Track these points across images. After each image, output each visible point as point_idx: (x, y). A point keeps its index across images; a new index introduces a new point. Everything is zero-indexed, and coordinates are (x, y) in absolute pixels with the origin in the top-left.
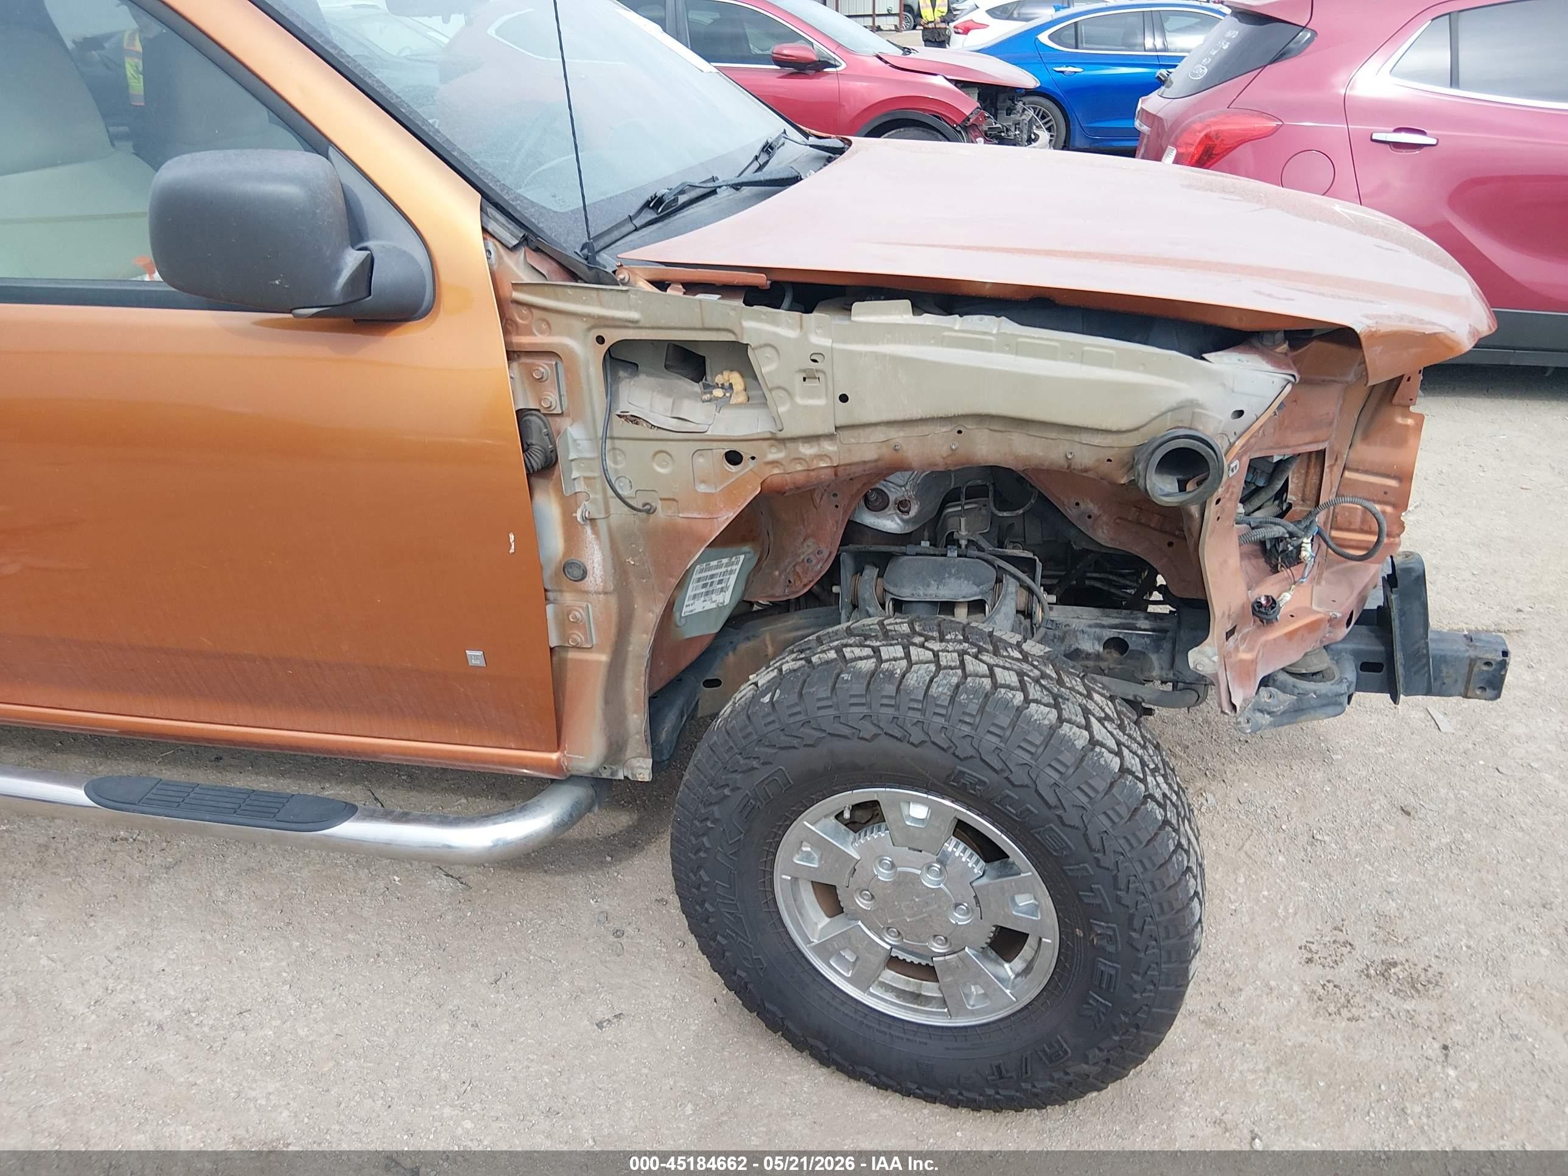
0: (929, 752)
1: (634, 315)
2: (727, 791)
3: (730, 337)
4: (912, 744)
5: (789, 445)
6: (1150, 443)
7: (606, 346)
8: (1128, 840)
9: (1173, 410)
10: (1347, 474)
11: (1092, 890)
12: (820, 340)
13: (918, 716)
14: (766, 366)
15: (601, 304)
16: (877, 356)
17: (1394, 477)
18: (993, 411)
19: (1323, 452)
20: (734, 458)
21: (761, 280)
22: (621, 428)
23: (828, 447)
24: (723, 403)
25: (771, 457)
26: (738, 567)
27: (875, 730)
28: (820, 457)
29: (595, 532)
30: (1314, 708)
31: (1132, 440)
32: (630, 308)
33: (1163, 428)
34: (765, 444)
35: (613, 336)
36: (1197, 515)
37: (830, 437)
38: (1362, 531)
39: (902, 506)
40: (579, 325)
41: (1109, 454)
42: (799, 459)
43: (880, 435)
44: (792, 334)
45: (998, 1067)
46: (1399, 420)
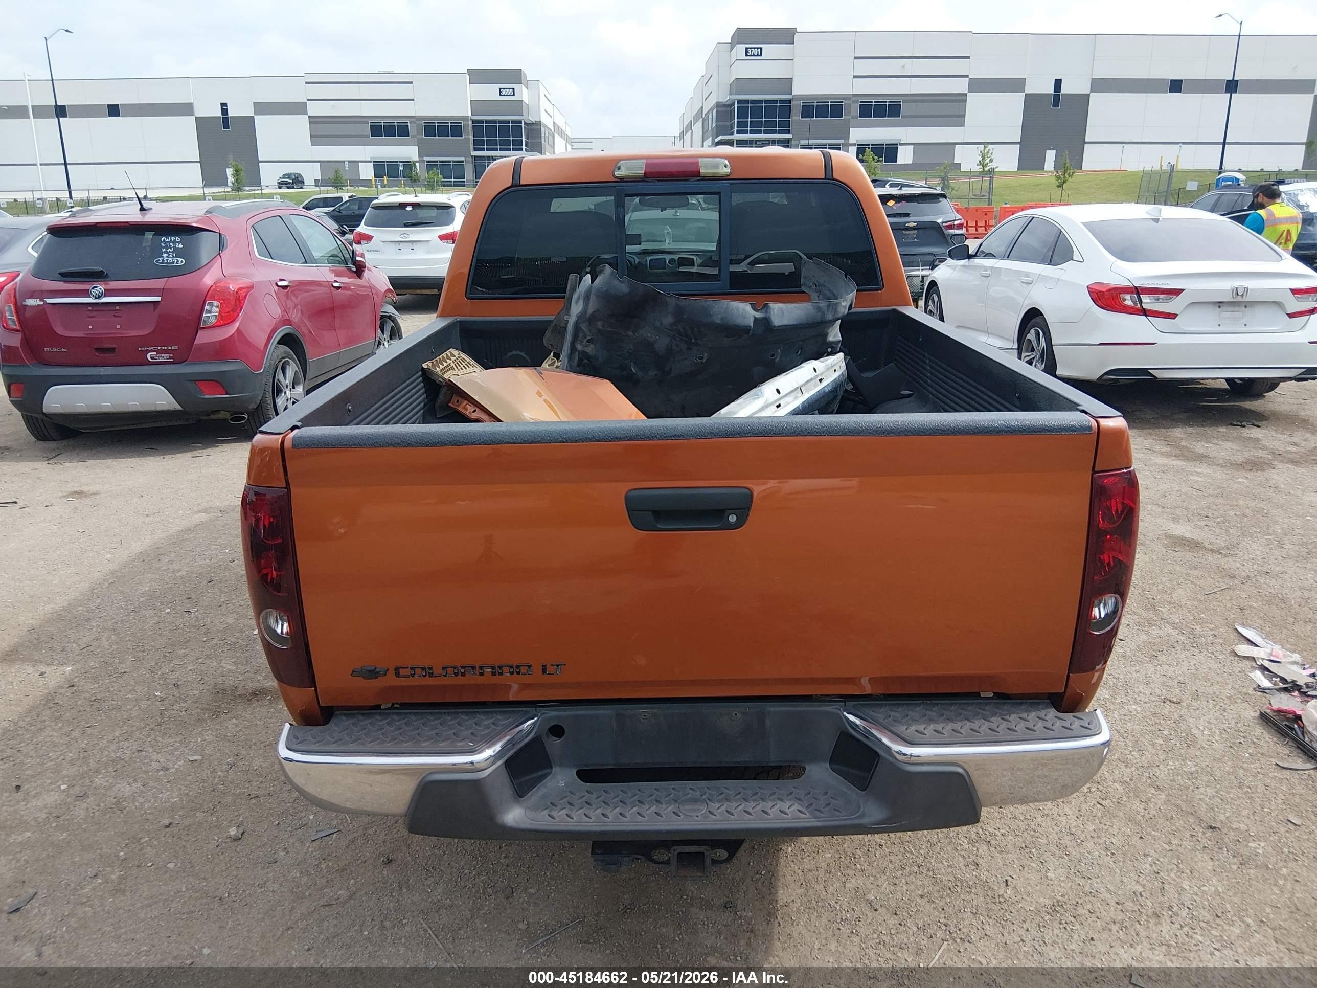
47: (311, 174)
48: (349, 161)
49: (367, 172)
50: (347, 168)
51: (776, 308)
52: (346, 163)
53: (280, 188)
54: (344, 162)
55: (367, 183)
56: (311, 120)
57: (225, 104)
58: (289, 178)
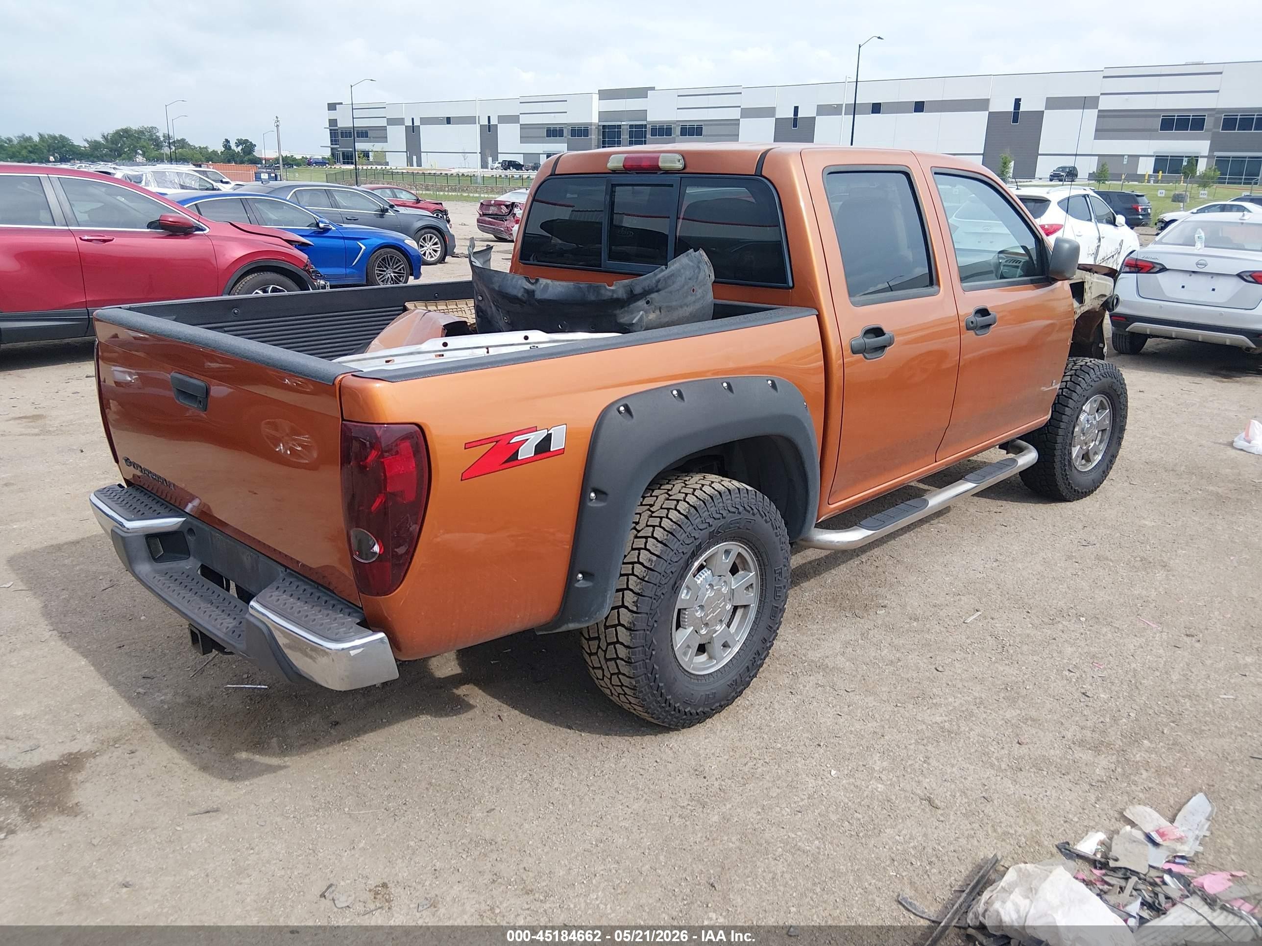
47: (1086, 167)
48: (1129, 156)
49: (1146, 167)
50: (1125, 163)
51: (544, 283)
52: (1126, 157)
53: (1051, 180)
54: (1123, 156)
55: (1140, 178)
56: (1100, 114)
57: (1020, 100)
58: (1063, 171)
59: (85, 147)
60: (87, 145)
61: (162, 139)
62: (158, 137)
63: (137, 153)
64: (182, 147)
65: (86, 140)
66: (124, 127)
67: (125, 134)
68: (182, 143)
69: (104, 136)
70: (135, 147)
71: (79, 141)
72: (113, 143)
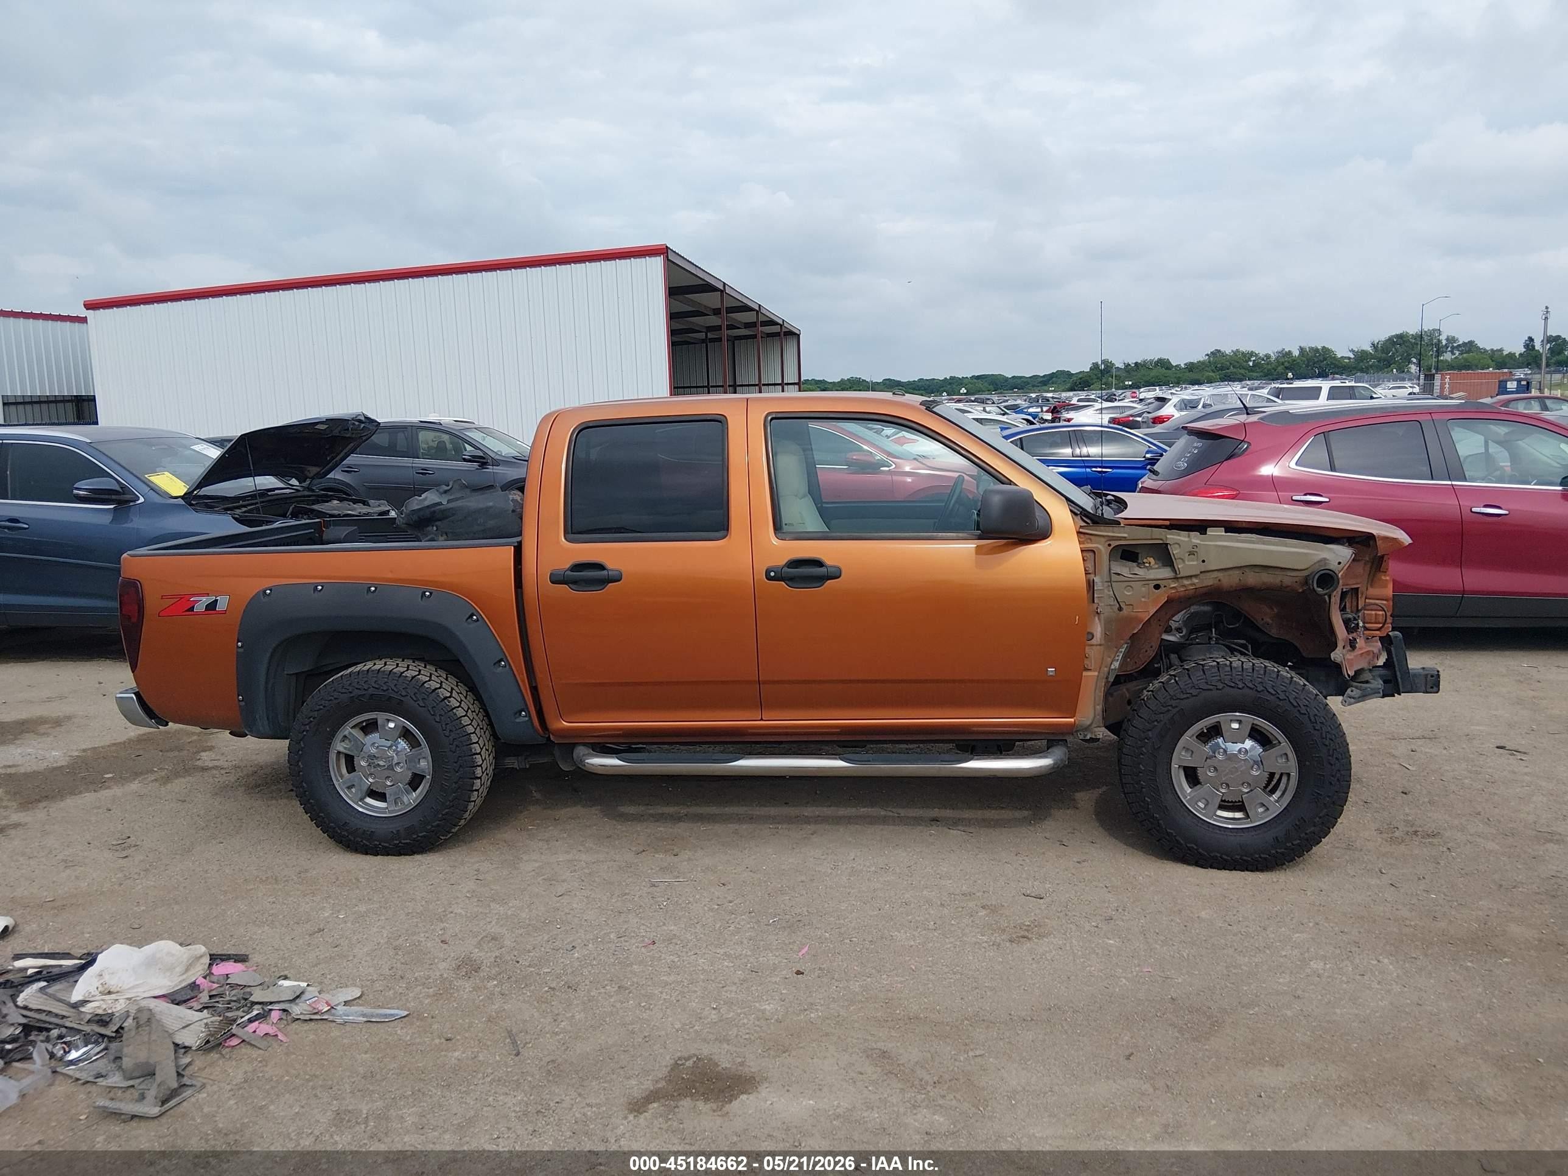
0: (1246, 691)
1: (1125, 535)
2: (1156, 723)
3: (1161, 542)
4: (1240, 689)
5: (1180, 580)
6: (1311, 574)
7: (1112, 547)
8: (1325, 718)
9: (1319, 562)
10: (1367, 600)
11: (1313, 740)
12: (1196, 541)
13: (1240, 677)
14: (1175, 551)
15: (1113, 532)
16: (1216, 546)
17: (1385, 600)
18: (1258, 564)
19: (1358, 588)
20: (1157, 587)
21: (1168, 523)
22: (1115, 578)
23: (1195, 581)
24: (1150, 568)
25: (1172, 586)
26: (1123, 650)
27: (1222, 685)
28: (1192, 585)
29: (1099, 619)
30: (1370, 694)
31: (1306, 573)
32: (1125, 533)
33: (1317, 568)
34: (1170, 581)
35: (1114, 544)
36: (1328, 601)
37: (1196, 576)
38: (1376, 623)
39: (1179, 630)
40: (1103, 540)
41: (1297, 579)
42: (1184, 586)
43: (1216, 574)
44: (1186, 539)
45: (1276, 837)
46: (1383, 578)
59: (1349, 358)
60: (1352, 356)
61: (1444, 342)
62: (1439, 341)
63: (1410, 362)
64: (1468, 352)
65: (1352, 351)
66: (1399, 332)
67: (1400, 339)
68: (1470, 346)
69: (1373, 345)
70: (1409, 355)
71: (1342, 351)
72: (1383, 351)
